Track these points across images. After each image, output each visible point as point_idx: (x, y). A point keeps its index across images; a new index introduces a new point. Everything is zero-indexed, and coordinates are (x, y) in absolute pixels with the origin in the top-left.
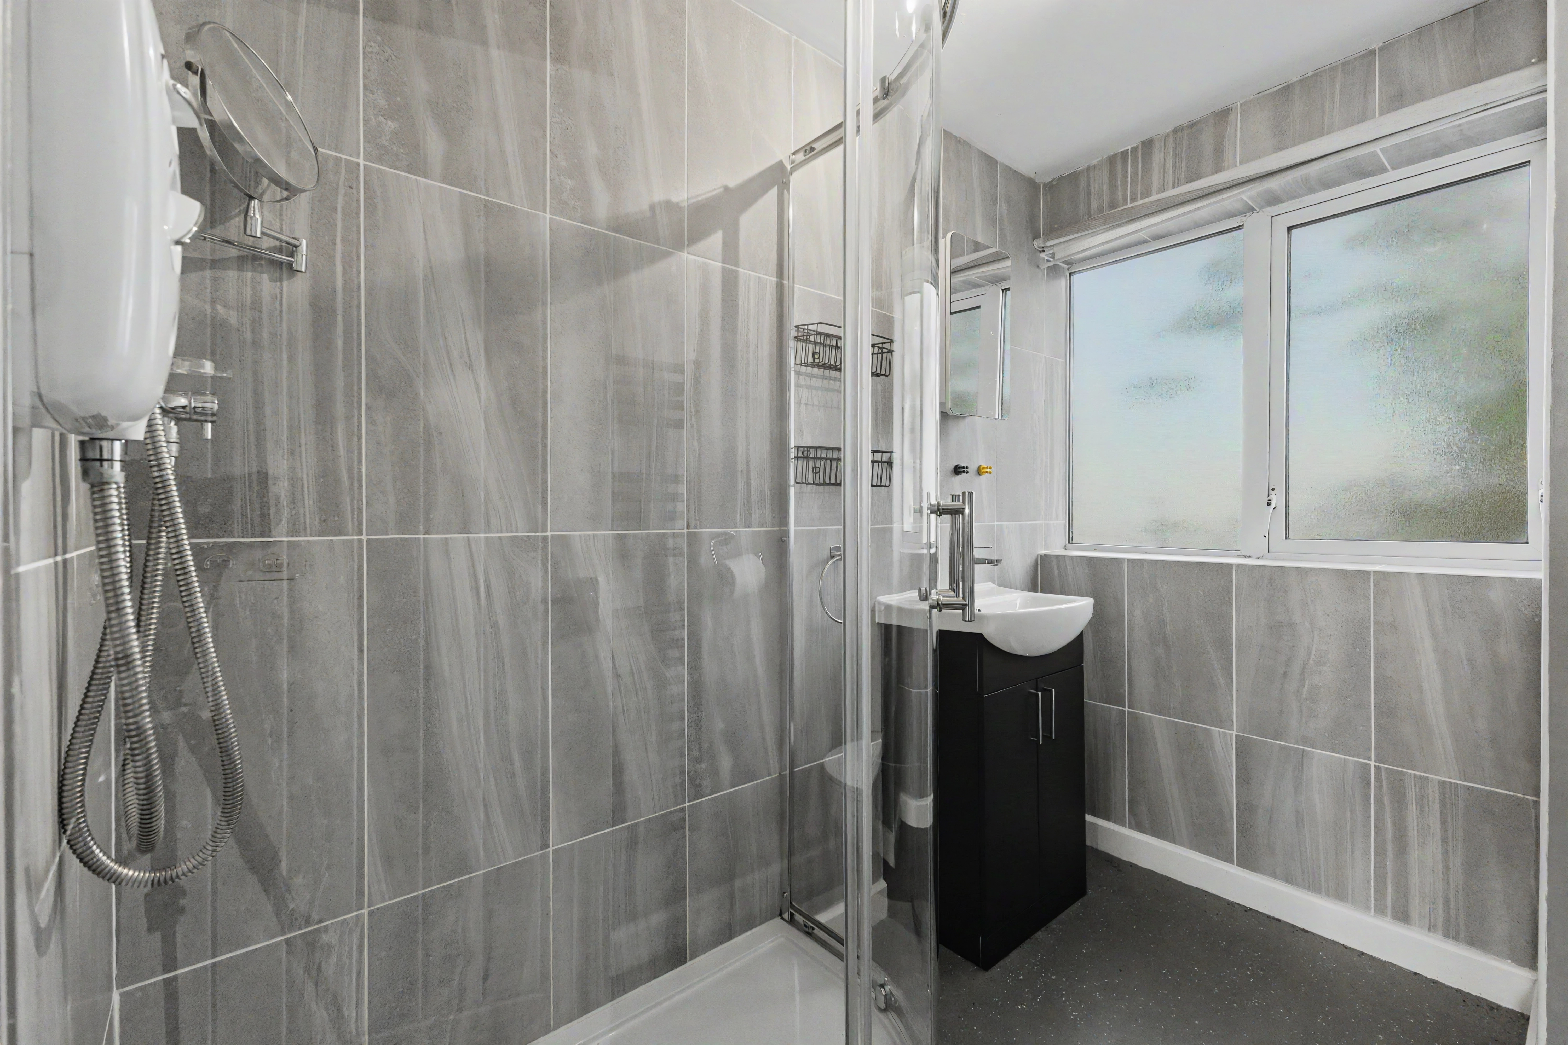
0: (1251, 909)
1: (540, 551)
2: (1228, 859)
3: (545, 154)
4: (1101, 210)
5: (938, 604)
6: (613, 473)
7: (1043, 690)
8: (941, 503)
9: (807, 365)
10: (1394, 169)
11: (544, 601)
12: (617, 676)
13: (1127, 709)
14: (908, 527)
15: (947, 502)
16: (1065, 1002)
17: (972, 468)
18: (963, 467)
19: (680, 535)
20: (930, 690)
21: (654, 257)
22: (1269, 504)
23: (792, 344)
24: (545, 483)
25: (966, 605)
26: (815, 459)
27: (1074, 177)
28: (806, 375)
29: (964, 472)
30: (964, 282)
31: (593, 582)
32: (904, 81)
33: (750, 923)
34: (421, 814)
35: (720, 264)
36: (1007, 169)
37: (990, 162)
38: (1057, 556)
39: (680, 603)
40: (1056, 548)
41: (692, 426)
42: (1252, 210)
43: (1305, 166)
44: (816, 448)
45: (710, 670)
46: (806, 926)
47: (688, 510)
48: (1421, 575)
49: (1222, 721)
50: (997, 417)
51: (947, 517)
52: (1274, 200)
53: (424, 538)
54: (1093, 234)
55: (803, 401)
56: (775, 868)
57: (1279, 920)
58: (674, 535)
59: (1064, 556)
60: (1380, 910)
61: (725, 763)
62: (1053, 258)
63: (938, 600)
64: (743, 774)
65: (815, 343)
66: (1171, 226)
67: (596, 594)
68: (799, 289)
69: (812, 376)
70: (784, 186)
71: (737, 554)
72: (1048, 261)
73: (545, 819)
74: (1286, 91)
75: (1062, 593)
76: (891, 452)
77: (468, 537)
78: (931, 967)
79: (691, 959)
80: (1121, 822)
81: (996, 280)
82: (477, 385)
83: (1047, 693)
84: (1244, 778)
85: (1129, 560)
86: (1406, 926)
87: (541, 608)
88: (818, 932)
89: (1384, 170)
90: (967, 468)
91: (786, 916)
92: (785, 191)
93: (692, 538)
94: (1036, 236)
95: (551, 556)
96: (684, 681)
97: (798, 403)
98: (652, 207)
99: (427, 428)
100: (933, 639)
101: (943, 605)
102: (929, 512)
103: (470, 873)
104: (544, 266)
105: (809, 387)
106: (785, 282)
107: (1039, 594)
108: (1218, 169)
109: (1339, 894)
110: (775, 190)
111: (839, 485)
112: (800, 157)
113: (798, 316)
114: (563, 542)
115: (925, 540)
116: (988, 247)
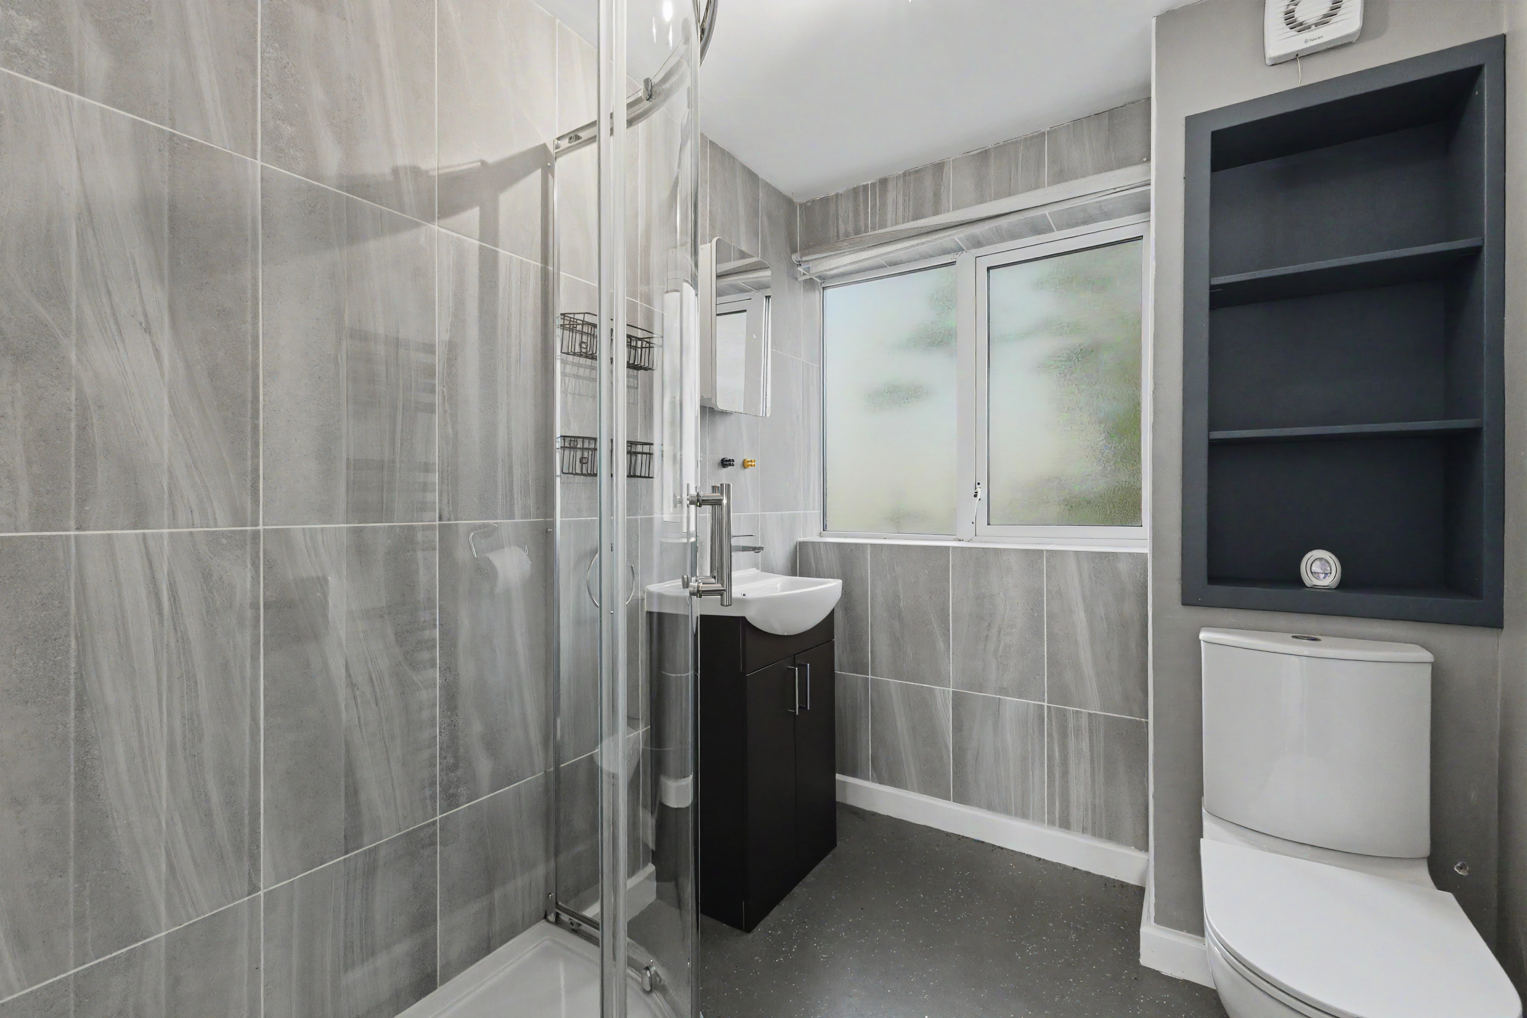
0: (963, 836)
1: (248, 548)
2: (947, 798)
3: (254, 92)
4: (847, 235)
5: (698, 591)
6: (348, 459)
7: (799, 666)
8: (701, 494)
9: (574, 354)
10: (1058, 230)
11: (255, 606)
12: (352, 685)
13: (870, 677)
14: (667, 517)
15: (707, 493)
16: (816, 947)
17: (738, 462)
18: (730, 460)
19: (432, 528)
20: (691, 673)
21: (396, 227)
22: (975, 496)
23: (558, 332)
24: (256, 470)
25: (724, 590)
26: (583, 449)
27: (825, 201)
28: (573, 364)
29: (730, 465)
30: (732, 286)
31: (322, 582)
32: (667, 85)
33: (511, 932)
34: (71, 877)
35: (477, 243)
36: (767, 185)
37: (752, 177)
38: (813, 543)
39: (430, 600)
40: (812, 536)
41: (445, 412)
42: (961, 250)
43: (997, 219)
44: (583, 438)
45: (467, 670)
46: (572, 924)
47: (440, 501)
48: (1077, 553)
49: (941, 681)
50: (761, 415)
51: (708, 508)
52: (977, 243)
53: (76, 537)
54: (843, 254)
55: (569, 390)
56: (540, 871)
57: (983, 842)
58: (425, 528)
59: (819, 542)
60: (1051, 823)
61: (484, 767)
62: (809, 272)
63: (698, 587)
64: (502, 778)
65: (582, 333)
66: (902, 255)
67: (325, 595)
68: (565, 277)
69: (579, 366)
70: (548, 171)
71: (498, 547)
72: (804, 274)
73: (254, 858)
74: (983, 155)
75: (818, 576)
76: (652, 444)
77: (144, 534)
78: (691, 939)
79: (443, 982)
80: (866, 778)
81: (760, 286)
82: (157, 352)
83: (802, 668)
84: (958, 727)
85: (872, 545)
86: (1069, 831)
87: (249, 613)
88: (585, 927)
89: (1051, 230)
90: (733, 461)
91: (552, 918)
92: (550, 176)
93: (446, 531)
94: (794, 251)
95: (264, 555)
96: (435, 684)
97: (564, 392)
98: (395, 171)
99: (81, 399)
100: (693, 625)
101: (703, 591)
102: (688, 502)
103: (145, 938)
104: (254, 220)
105: (577, 376)
106: (551, 268)
107: (798, 578)
108: (936, 212)
109: (1023, 814)
110: (539, 172)
111: (596, 475)
112: (565, 143)
113: (563, 304)
114: (283, 537)
115: (685, 530)
116: (751, 256)
